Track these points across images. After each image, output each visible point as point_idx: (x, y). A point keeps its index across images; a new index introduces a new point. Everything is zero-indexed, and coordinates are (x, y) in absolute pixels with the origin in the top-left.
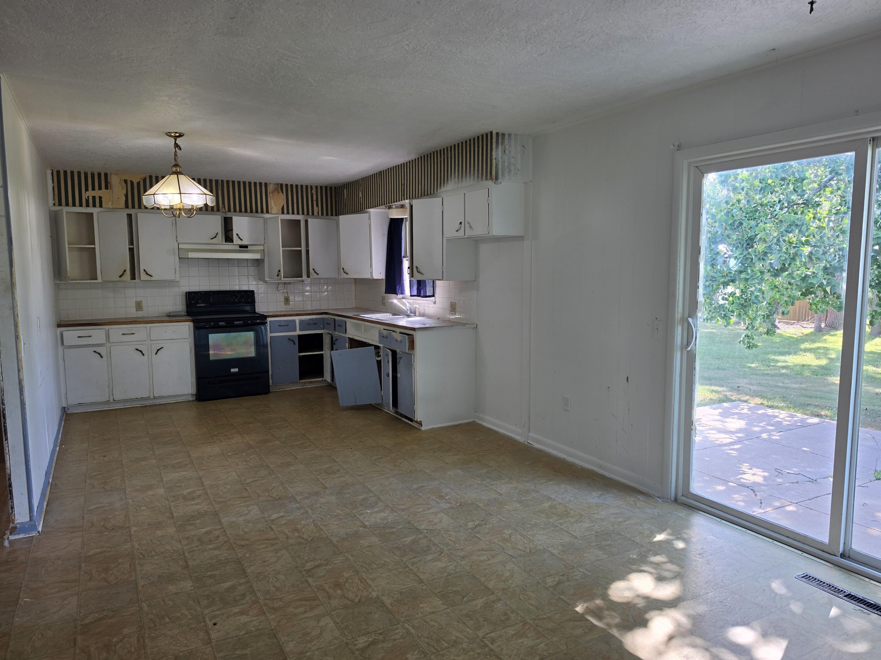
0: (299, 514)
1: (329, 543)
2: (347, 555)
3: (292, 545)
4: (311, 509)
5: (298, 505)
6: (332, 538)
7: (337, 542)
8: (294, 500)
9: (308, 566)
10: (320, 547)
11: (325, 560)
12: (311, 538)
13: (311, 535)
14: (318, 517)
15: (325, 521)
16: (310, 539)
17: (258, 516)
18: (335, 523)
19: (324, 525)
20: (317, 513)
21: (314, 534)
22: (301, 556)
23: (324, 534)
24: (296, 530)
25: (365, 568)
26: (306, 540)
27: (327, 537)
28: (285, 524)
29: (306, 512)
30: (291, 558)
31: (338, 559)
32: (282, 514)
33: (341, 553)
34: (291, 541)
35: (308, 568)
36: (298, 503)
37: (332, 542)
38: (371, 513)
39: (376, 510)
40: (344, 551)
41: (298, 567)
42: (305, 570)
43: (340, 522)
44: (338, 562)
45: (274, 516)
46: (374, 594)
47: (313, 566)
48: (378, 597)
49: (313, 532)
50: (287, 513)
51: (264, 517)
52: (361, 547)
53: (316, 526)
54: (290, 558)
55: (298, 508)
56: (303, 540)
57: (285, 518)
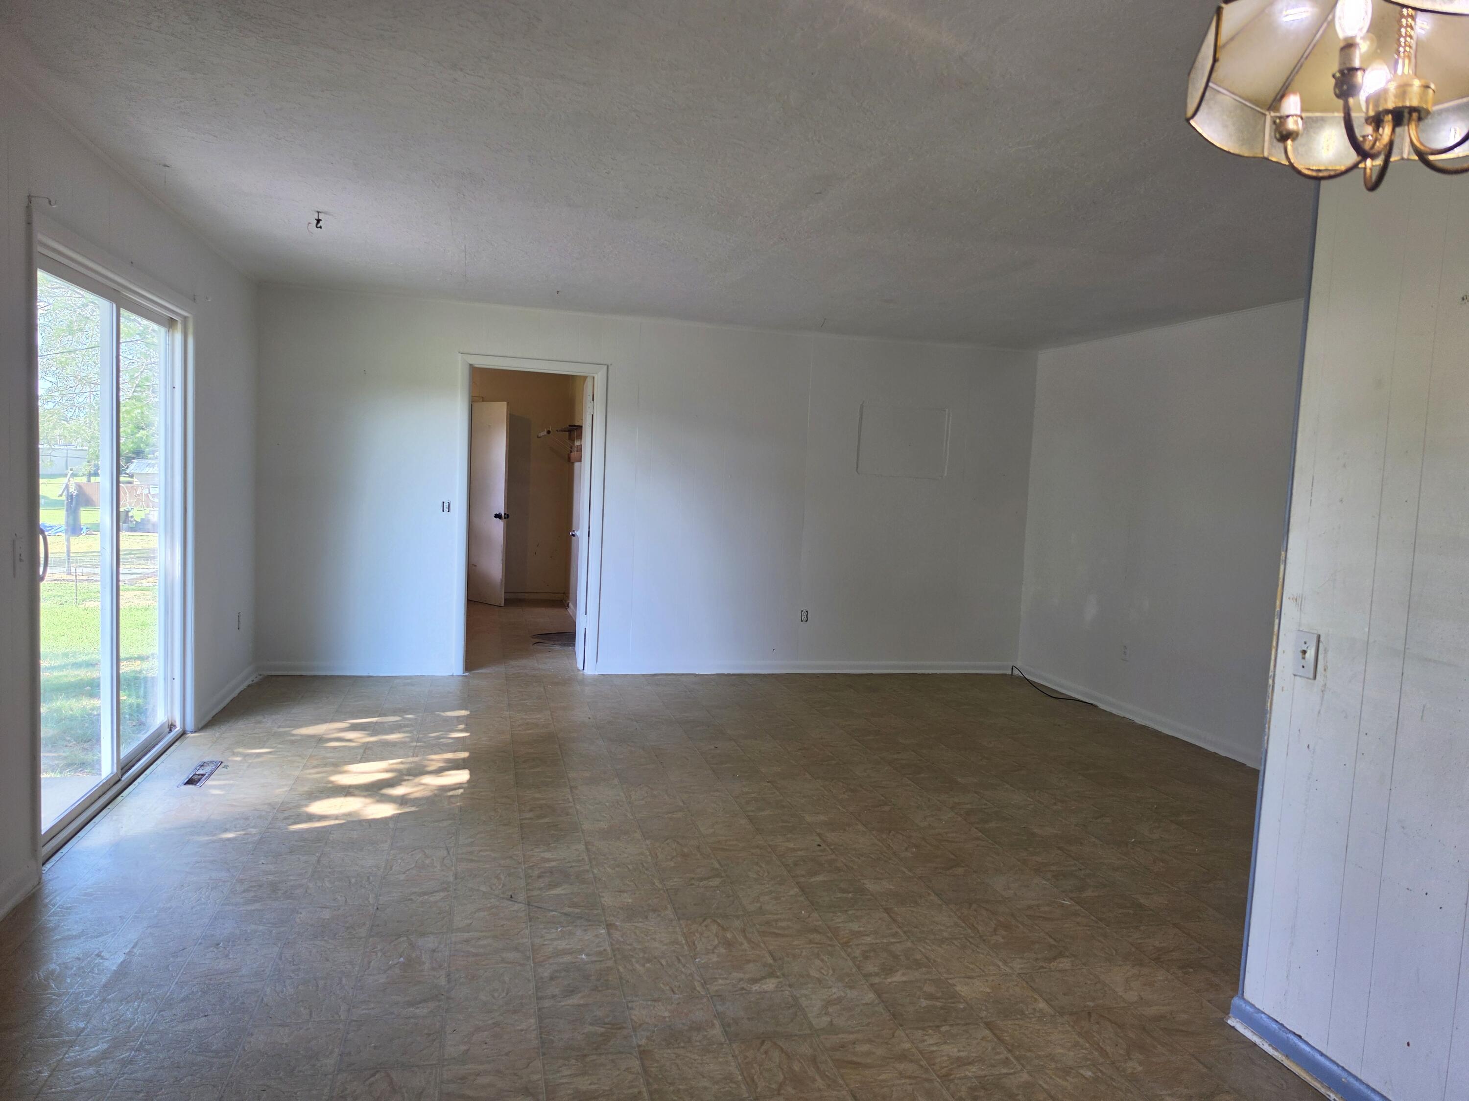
0: (720, 981)
1: (679, 908)
2: (660, 886)
3: (738, 917)
4: (695, 989)
5: (720, 1008)
6: (672, 916)
7: (666, 908)
8: (729, 1025)
9: (716, 882)
10: (695, 905)
11: (693, 884)
12: (705, 923)
13: (704, 928)
14: (684, 966)
15: (674, 951)
16: (709, 921)
17: (804, 992)
18: (657, 945)
19: (677, 943)
20: (683, 976)
21: (699, 930)
22: (724, 896)
23: (683, 926)
24: (729, 944)
25: (643, 866)
26: (715, 921)
27: (679, 919)
28: (749, 961)
29: (704, 984)
30: (739, 897)
31: (675, 883)
32: (755, 987)
33: (667, 890)
34: (737, 923)
35: (718, 879)
36: (719, 1015)
37: (674, 909)
38: (581, 951)
39: (567, 959)
40: (662, 892)
41: (731, 883)
42: (722, 877)
43: (647, 944)
44: (675, 880)
45: (770, 985)
46: (648, 842)
47: (711, 880)
48: (646, 839)
49: (701, 934)
50: (743, 989)
51: (790, 986)
52: (635, 894)
53: (692, 945)
54: (741, 896)
55: (720, 996)
56: (719, 921)
57: (747, 976)
